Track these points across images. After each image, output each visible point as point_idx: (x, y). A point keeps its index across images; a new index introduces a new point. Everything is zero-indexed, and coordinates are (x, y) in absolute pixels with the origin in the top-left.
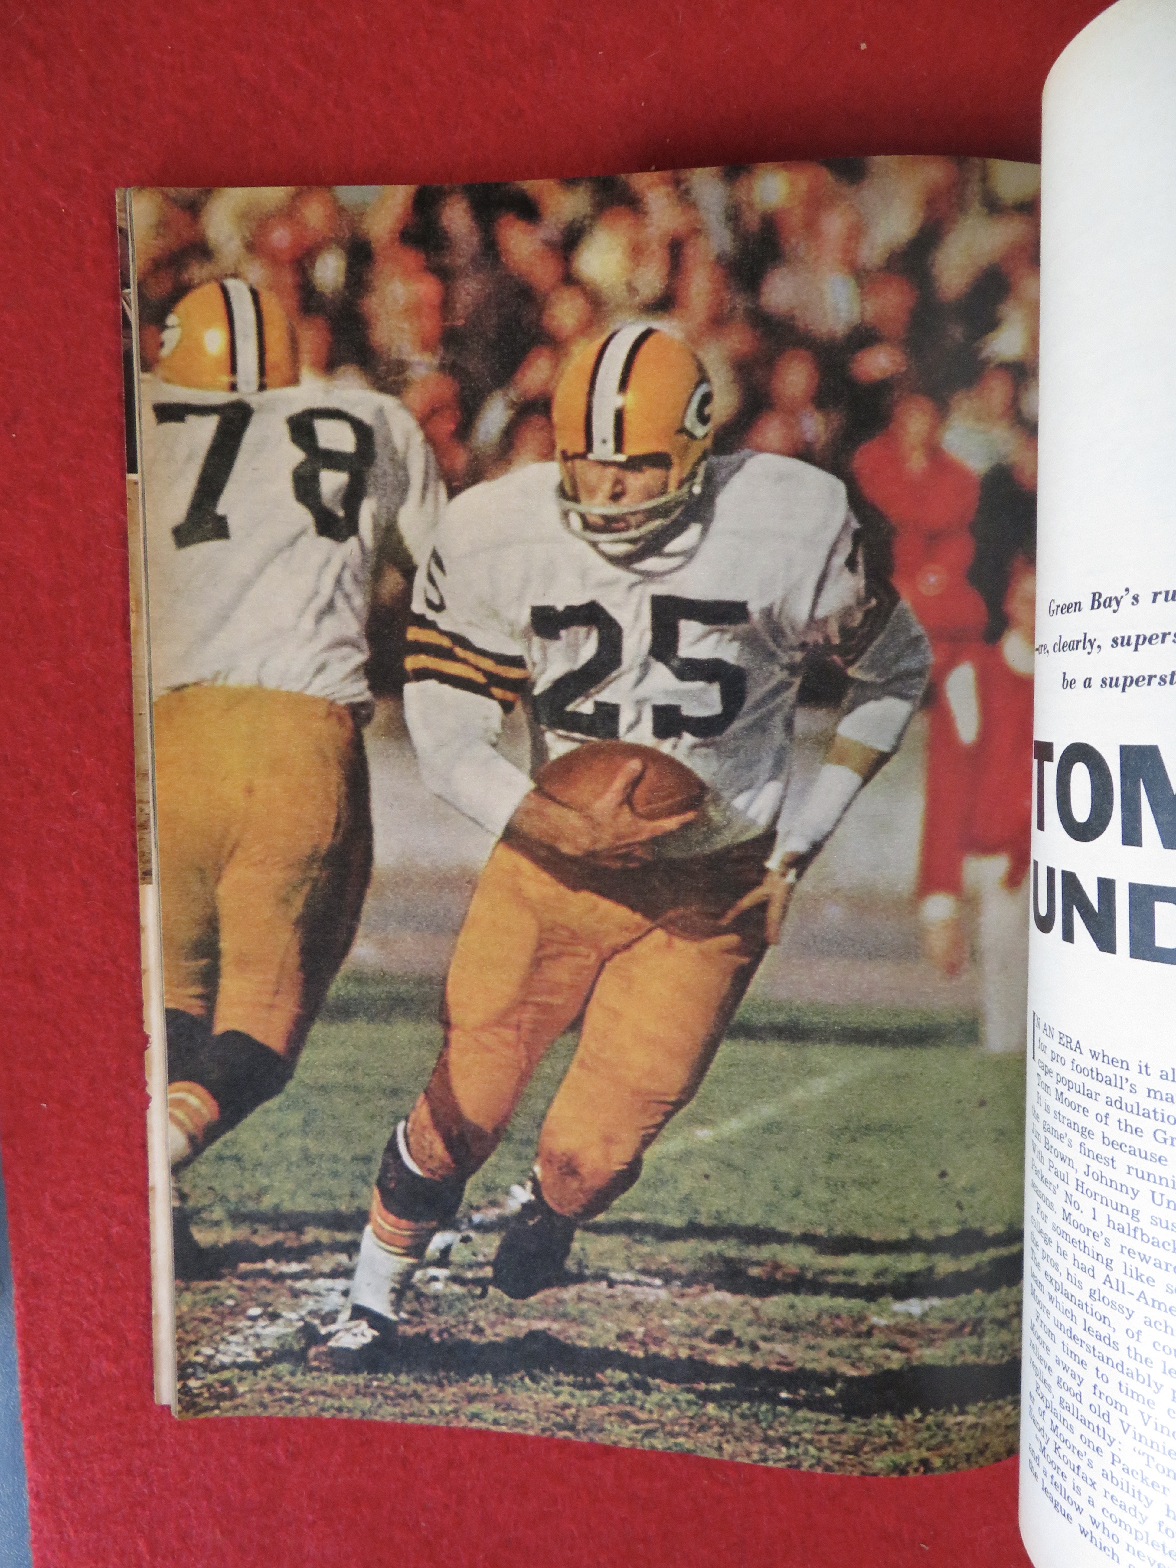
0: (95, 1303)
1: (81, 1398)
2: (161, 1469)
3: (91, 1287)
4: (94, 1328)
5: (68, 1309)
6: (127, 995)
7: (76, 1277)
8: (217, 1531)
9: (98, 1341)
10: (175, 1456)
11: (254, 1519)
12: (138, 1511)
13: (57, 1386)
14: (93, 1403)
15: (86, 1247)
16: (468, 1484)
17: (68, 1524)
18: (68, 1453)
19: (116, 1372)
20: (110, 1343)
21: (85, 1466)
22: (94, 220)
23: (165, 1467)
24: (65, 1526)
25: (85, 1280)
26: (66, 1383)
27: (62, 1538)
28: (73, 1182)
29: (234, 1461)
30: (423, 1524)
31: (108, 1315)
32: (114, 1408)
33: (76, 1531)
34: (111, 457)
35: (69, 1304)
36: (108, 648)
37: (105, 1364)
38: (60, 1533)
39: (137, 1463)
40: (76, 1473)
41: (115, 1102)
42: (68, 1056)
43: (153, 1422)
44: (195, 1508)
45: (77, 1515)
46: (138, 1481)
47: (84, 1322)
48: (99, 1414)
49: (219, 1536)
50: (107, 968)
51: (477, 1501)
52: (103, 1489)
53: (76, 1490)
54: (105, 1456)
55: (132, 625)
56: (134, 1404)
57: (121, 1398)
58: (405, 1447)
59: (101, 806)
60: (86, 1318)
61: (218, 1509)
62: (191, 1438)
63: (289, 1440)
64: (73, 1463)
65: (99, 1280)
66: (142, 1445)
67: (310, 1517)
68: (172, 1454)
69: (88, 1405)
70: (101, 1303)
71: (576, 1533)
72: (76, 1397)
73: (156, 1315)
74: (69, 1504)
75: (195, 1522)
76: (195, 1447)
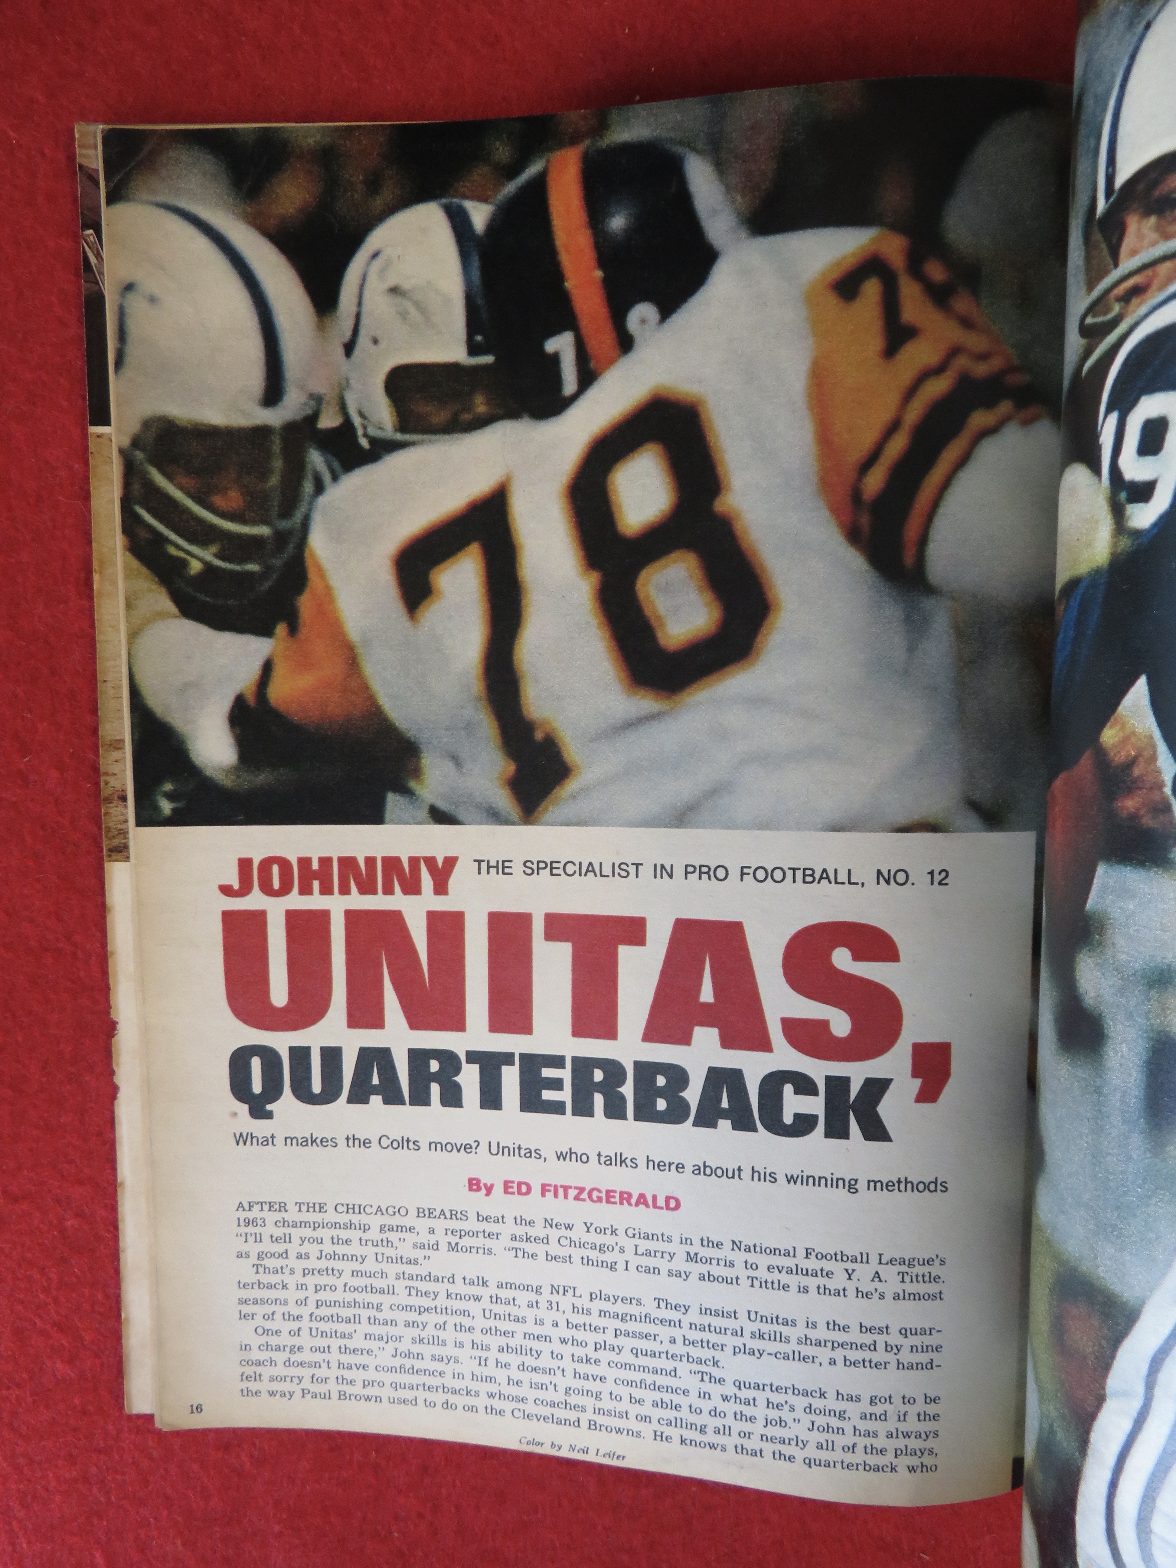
0: (49, 1300)
1: (34, 1402)
2: (119, 1477)
3: (45, 1284)
4: (48, 1327)
5: (20, 1307)
6: (82, 974)
7: (28, 1273)
8: (179, 1542)
9: (51, 1341)
10: (133, 1463)
11: (217, 1529)
12: (95, 1521)
13: (8, 1388)
14: (47, 1407)
15: (40, 1241)
16: (444, 1491)
17: (21, 1534)
18: (21, 1460)
19: (72, 1375)
20: (65, 1342)
21: (39, 1474)
22: (47, 151)
23: (123, 1473)
24: (18, 1537)
25: (39, 1276)
26: (18, 1386)
27: (14, 1550)
28: (25, 1172)
29: (195, 1467)
30: (396, 1535)
31: (63, 1313)
32: (69, 1412)
33: (29, 1543)
34: (65, 404)
35: (22, 1302)
36: (61, 606)
37: (59, 1365)
38: (13, 1544)
39: (94, 1470)
40: (29, 1481)
41: (68, 1087)
42: (20, 1039)
43: (110, 1427)
44: (155, 1518)
45: (30, 1526)
46: (95, 1490)
47: (37, 1321)
48: (53, 1418)
49: (180, 1548)
50: (61, 945)
51: (453, 1509)
52: (58, 1498)
53: (29, 1498)
54: (60, 1462)
55: (95, 586)
56: (91, 1408)
57: (77, 1401)
58: (377, 1452)
59: (54, 774)
60: (40, 1317)
61: (179, 1519)
62: (150, 1443)
63: (254, 1445)
64: (26, 1470)
65: (52, 1275)
66: (100, 1452)
67: (277, 1528)
68: (131, 1460)
69: (42, 1408)
70: (56, 1301)
71: (558, 1544)
72: (29, 1400)
73: (127, 1319)
74: (21, 1514)
75: (155, 1533)
76: (155, 1454)
